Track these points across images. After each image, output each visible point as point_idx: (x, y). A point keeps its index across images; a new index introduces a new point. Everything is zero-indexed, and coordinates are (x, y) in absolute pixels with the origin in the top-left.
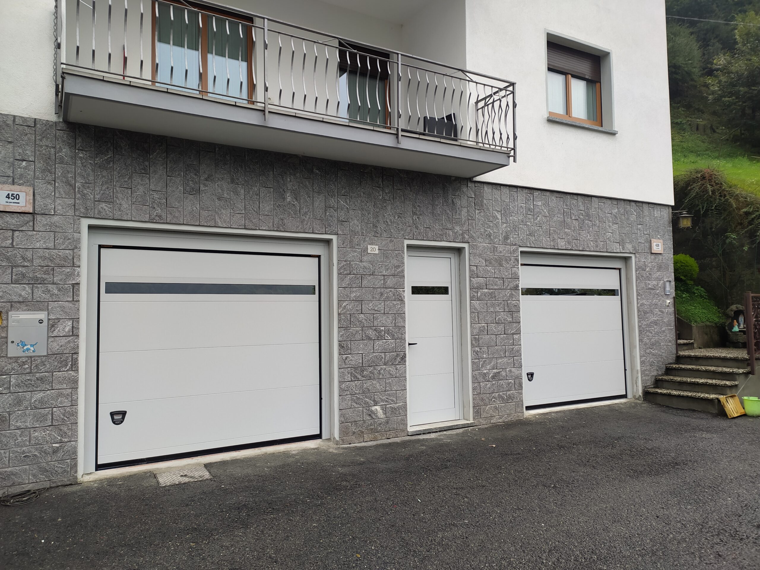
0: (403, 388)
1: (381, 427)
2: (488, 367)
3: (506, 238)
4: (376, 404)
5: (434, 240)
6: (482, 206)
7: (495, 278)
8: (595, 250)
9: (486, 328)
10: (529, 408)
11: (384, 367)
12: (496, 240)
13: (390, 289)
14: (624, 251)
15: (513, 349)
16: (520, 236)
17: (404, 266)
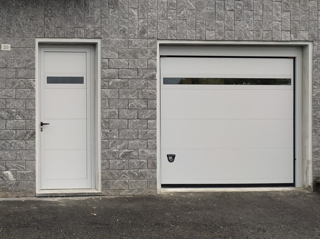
0: (32, 159)
1: (11, 187)
2: (119, 147)
3: (143, 32)
4: (8, 169)
5: (64, 38)
6: (117, 4)
7: (128, 69)
8: (256, 39)
9: (117, 113)
10: (163, 186)
11: (15, 141)
12: (131, 35)
13: (21, 79)
14: (296, 40)
15: (146, 132)
16: (159, 30)
17: (35, 60)
